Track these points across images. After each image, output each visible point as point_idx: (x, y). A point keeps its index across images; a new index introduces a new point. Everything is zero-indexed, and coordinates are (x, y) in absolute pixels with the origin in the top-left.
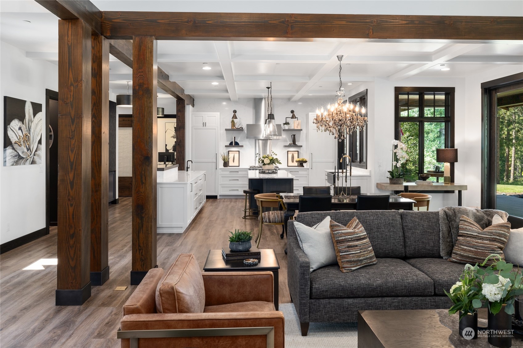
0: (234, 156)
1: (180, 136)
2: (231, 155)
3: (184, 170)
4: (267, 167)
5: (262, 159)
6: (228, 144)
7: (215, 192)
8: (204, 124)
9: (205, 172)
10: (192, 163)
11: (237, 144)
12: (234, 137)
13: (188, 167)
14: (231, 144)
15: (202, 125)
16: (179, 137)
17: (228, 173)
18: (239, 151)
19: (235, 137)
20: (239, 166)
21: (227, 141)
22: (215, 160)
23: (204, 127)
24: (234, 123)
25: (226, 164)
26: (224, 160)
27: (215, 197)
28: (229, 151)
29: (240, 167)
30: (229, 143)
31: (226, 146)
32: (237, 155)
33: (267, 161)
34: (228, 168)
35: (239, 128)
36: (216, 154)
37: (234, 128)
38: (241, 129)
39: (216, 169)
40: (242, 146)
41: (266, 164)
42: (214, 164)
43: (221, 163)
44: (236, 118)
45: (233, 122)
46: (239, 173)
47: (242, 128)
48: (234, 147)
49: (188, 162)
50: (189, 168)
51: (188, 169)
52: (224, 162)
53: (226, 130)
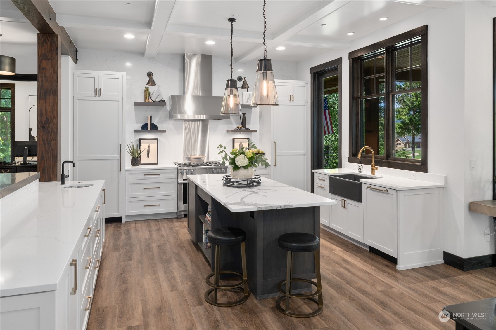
0: (149, 147)
1: (46, 111)
2: (144, 146)
3: (56, 180)
4: (242, 173)
5: (230, 157)
6: (139, 127)
7: (118, 212)
8: (97, 92)
9: (103, 182)
10: (74, 166)
11: (154, 128)
12: (149, 116)
13: (66, 173)
14: (145, 127)
15: (94, 94)
16: (44, 112)
17: (142, 176)
18: (157, 139)
19: (151, 117)
20: (157, 164)
21: (137, 123)
22: (117, 156)
23: (97, 98)
24: (149, 93)
25: (135, 161)
26: (133, 153)
27: (118, 220)
28: (140, 139)
29: (160, 166)
30: (141, 125)
31: (136, 131)
32: (153, 146)
33: (241, 161)
34: (141, 167)
35: (157, 100)
36: (120, 144)
37: (150, 100)
38: (161, 104)
39: (120, 171)
40: (164, 131)
41: (240, 167)
42: (116, 163)
43: (128, 159)
44: (154, 84)
45: (147, 90)
46: (161, 176)
47: (164, 101)
48: (149, 132)
49: (65, 164)
50: (67, 176)
51: (66, 179)
52: (131, 157)
53: (137, 104)
